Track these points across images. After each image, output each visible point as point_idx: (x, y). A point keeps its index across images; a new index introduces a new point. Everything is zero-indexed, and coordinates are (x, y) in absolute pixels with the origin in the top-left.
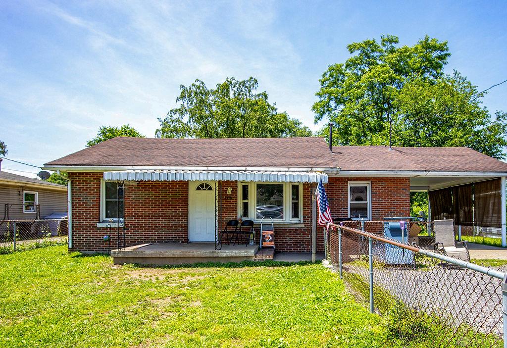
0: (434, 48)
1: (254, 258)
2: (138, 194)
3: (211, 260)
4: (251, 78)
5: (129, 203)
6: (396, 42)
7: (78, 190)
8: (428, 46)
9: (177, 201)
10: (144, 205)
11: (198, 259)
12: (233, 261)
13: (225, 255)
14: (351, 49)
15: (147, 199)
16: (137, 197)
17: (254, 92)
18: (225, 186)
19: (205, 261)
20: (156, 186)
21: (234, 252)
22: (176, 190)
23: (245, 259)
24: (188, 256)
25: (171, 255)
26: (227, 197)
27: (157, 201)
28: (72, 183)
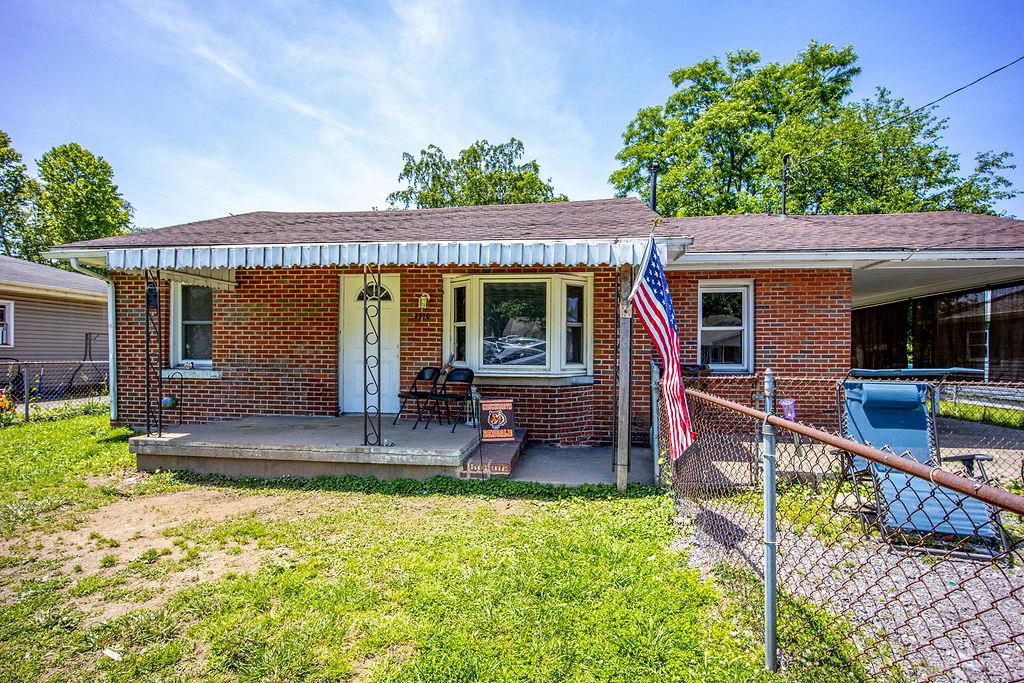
0: (829, 62)
1: (460, 470)
2: (238, 310)
3: (353, 471)
4: (513, 140)
5: (221, 328)
6: (755, 60)
7: (127, 302)
8: (816, 60)
9: (316, 324)
10: (249, 333)
11: (321, 466)
12: (407, 474)
13: (386, 459)
14: (677, 79)
15: (255, 319)
16: (236, 315)
17: (517, 162)
18: (415, 291)
19: (340, 473)
20: (272, 291)
21: (409, 452)
22: (313, 301)
23: (437, 472)
24: (298, 458)
25: (258, 455)
26: (421, 315)
27: (275, 324)
28: (116, 288)
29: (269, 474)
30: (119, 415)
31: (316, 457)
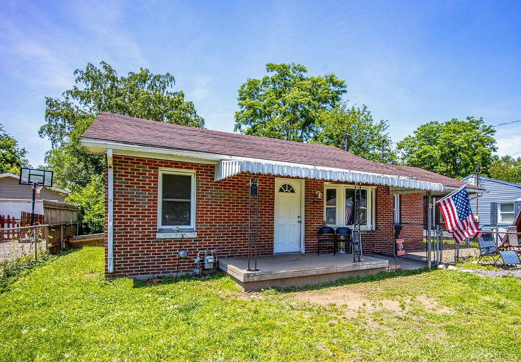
1: (387, 268)
2: (215, 194)
4: (168, 74)
5: (203, 205)
6: (305, 71)
7: (124, 183)
9: (264, 204)
10: (223, 208)
11: (340, 274)
12: (370, 273)
15: (227, 200)
16: (213, 197)
18: (313, 189)
19: (346, 276)
20: (238, 184)
21: (373, 263)
22: (262, 191)
23: (380, 270)
26: (315, 201)
27: (240, 203)
28: (114, 172)
29: (317, 282)
30: (114, 269)
31: (340, 270)
